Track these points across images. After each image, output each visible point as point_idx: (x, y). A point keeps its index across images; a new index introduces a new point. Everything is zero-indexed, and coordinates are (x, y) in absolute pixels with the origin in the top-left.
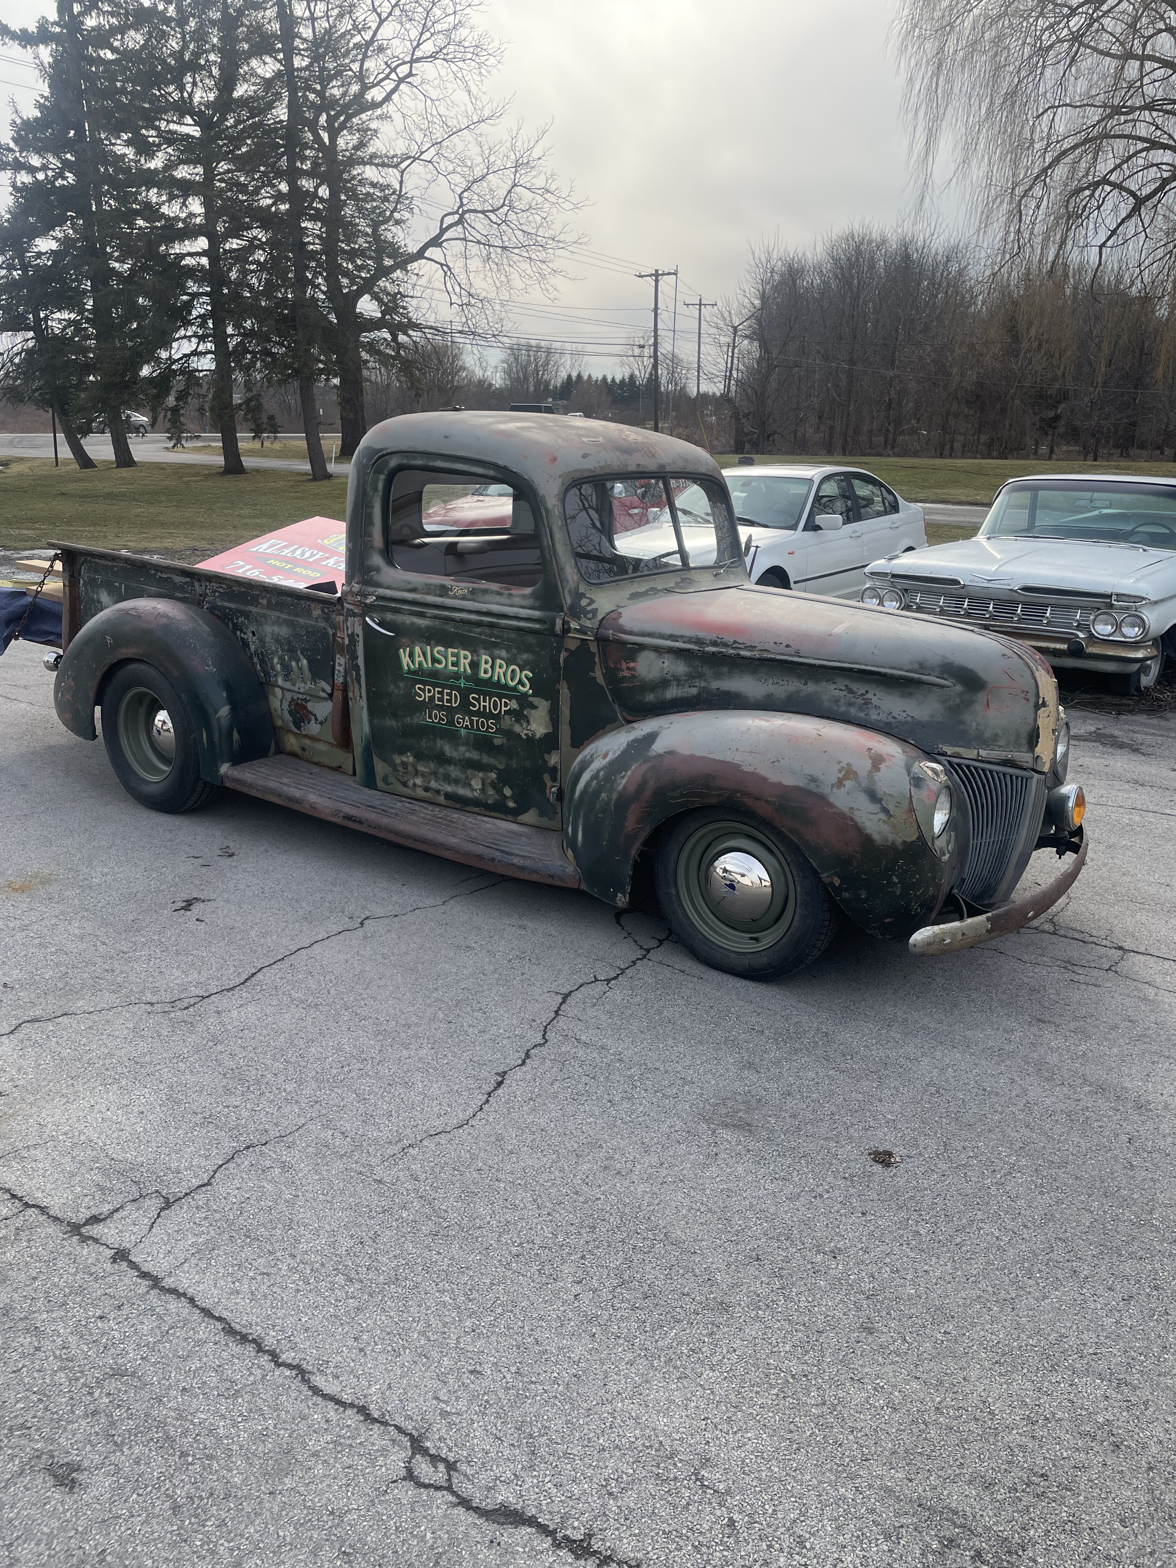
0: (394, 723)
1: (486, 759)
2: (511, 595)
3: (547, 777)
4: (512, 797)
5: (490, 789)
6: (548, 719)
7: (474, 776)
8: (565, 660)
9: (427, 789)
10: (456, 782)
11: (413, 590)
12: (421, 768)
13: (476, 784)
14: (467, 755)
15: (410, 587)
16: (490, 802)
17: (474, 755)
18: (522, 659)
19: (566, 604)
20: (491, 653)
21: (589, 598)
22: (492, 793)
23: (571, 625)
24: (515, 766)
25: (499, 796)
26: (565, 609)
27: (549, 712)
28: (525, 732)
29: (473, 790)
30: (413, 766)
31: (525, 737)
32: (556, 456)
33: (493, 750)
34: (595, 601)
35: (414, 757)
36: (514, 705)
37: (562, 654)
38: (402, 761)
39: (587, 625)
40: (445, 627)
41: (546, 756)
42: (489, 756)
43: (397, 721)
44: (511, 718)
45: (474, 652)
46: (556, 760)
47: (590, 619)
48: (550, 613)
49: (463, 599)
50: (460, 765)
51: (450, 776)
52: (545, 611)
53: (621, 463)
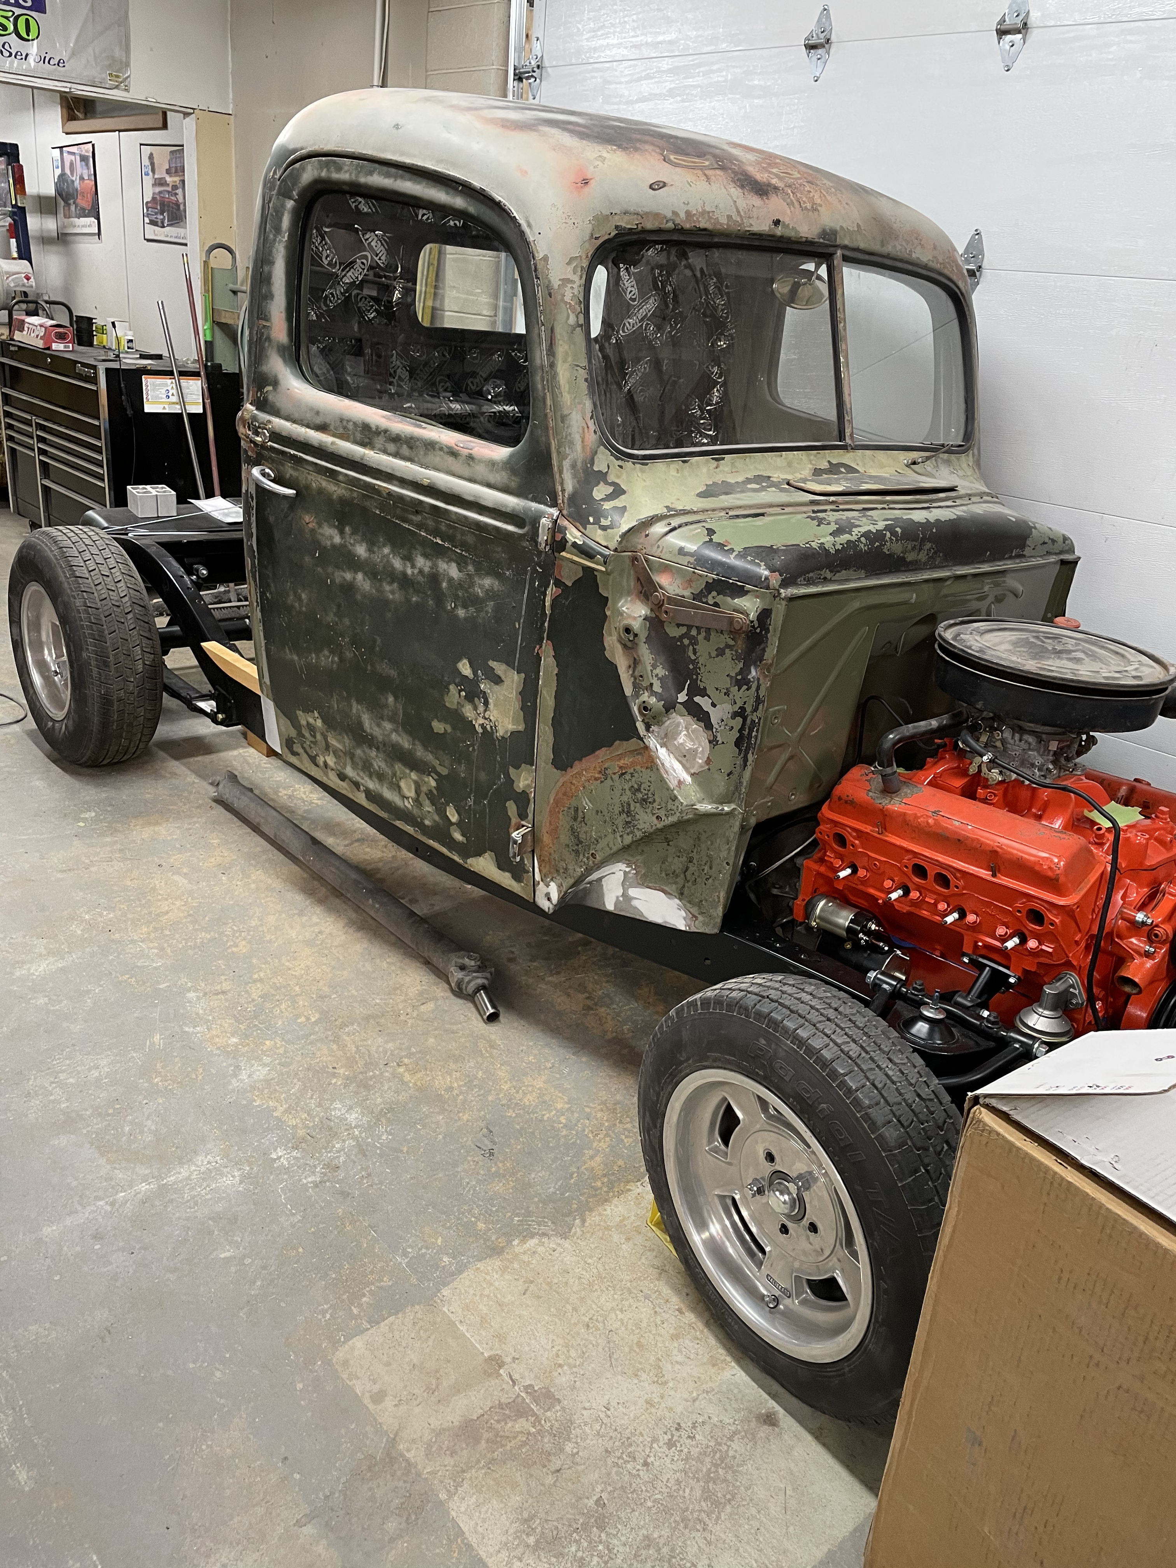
0: (296, 658)
2: (471, 457)
3: (512, 808)
4: (459, 824)
5: (427, 802)
6: (517, 705)
7: (405, 776)
8: (554, 602)
9: (342, 777)
10: (380, 777)
12: (333, 742)
13: (408, 789)
14: (394, 737)
15: (318, 420)
16: (427, 822)
17: (404, 741)
18: (481, 586)
19: (563, 490)
20: (434, 566)
21: (613, 484)
22: (430, 810)
23: (568, 536)
24: (463, 775)
25: (441, 818)
26: (560, 501)
27: (520, 693)
28: (481, 721)
29: (404, 797)
30: (322, 734)
31: (480, 730)
32: (589, 177)
33: (431, 740)
34: (623, 492)
35: (324, 721)
36: (465, 668)
37: (550, 589)
38: (308, 723)
39: (597, 540)
40: (367, 504)
41: (512, 771)
42: (425, 747)
43: (298, 655)
44: (460, 691)
45: (408, 558)
46: (526, 782)
47: (604, 528)
48: (534, 505)
49: (396, 455)
50: (384, 752)
51: (371, 765)
52: (526, 498)
53: (738, 212)
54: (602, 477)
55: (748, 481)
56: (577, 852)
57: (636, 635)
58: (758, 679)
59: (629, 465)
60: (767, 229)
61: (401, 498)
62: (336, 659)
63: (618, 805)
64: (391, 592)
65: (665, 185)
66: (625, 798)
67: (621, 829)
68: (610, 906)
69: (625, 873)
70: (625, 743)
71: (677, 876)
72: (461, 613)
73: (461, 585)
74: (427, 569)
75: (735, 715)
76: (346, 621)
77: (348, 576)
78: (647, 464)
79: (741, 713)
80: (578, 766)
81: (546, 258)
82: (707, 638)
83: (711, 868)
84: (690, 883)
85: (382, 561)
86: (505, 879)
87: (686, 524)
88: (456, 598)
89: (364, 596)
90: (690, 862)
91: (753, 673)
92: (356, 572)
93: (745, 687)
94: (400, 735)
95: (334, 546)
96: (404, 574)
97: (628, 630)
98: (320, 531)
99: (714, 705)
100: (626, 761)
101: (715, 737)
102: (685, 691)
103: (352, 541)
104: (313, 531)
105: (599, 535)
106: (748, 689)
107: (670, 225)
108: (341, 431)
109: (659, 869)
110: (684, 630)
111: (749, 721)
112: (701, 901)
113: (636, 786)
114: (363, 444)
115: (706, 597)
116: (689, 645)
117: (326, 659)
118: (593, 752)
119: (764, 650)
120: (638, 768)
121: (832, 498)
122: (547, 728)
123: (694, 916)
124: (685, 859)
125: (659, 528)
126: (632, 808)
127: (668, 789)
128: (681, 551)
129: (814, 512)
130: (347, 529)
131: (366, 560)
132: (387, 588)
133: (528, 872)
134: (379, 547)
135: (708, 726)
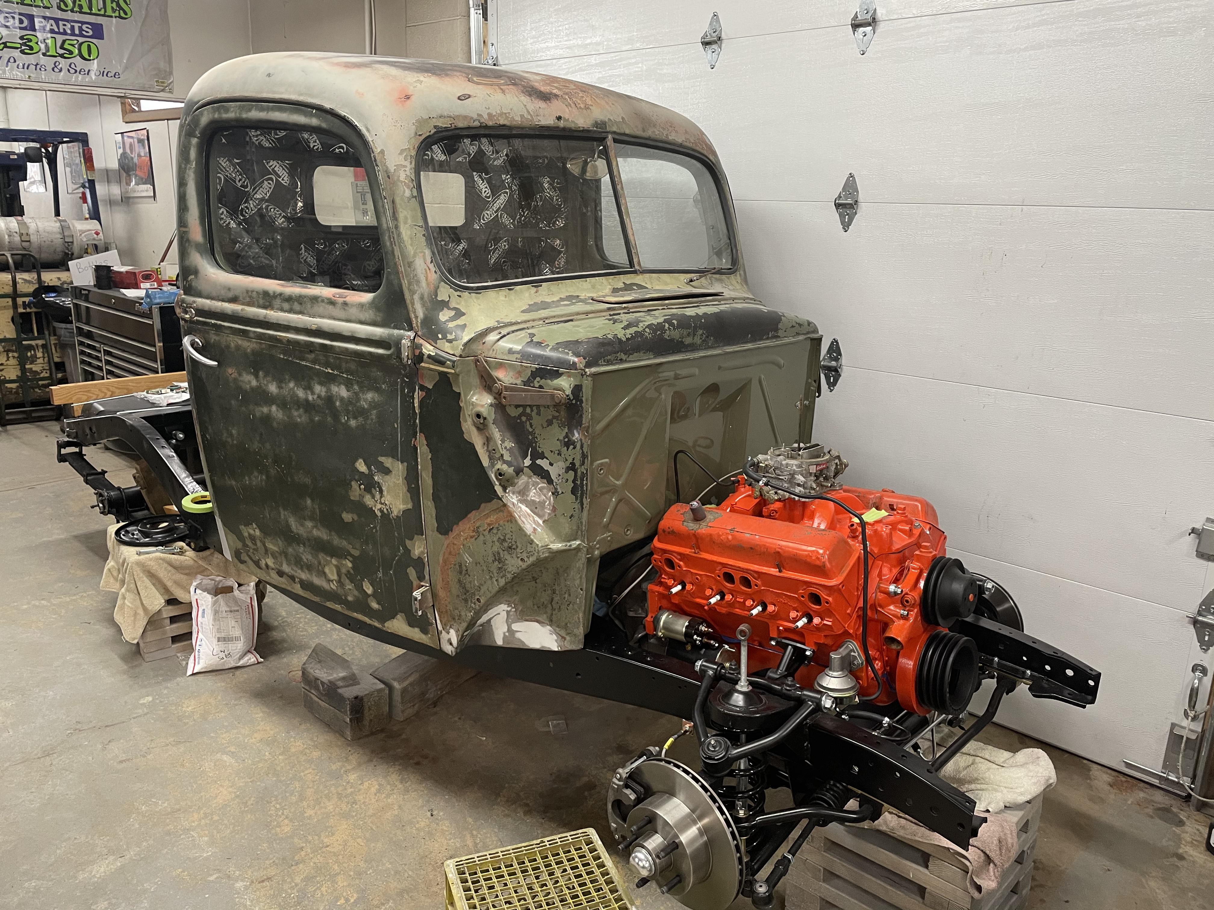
0: (234, 483)
1: (336, 541)
2: (345, 304)
3: (412, 573)
4: (375, 595)
5: (347, 581)
6: (405, 489)
7: (328, 563)
8: (421, 403)
9: (281, 574)
10: (309, 568)
11: (234, 300)
12: (270, 546)
13: (332, 573)
14: (315, 532)
15: (231, 295)
16: (350, 598)
17: (322, 534)
18: (365, 400)
19: (416, 317)
20: (329, 390)
21: (455, 309)
22: (350, 587)
23: (424, 350)
24: (371, 553)
25: (359, 592)
26: (414, 325)
27: (406, 478)
28: (379, 506)
29: (329, 581)
30: (261, 541)
31: (379, 514)
32: (410, 94)
33: (344, 529)
34: (464, 314)
35: (260, 530)
36: (361, 466)
37: (416, 393)
38: (249, 534)
39: (446, 350)
40: (273, 352)
41: (408, 542)
42: (340, 537)
43: (236, 481)
44: (360, 485)
45: (309, 388)
46: (420, 550)
47: (450, 341)
48: (396, 332)
49: (290, 311)
50: (310, 546)
51: (301, 559)
52: (389, 327)
53: (528, 112)
54: (444, 304)
55: (562, 299)
56: (466, 601)
57: (485, 419)
58: (581, 440)
59: (466, 294)
60: (552, 122)
61: (297, 343)
62: (264, 477)
63: (491, 555)
64: (299, 417)
65: (469, 96)
66: (495, 549)
67: (496, 575)
68: (500, 642)
69: (508, 612)
70: (489, 504)
71: (546, 607)
72: (353, 423)
73: (350, 402)
74: (323, 394)
75: (568, 469)
76: (268, 446)
77: (265, 410)
78: (480, 293)
79: (572, 467)
80: (456, 529)
81: (382, 152)
82: (539, 414)
83: (570, 595)
84: (557, 610)
85: (289, 394)
86: (415, 634)
87: (513, 332)
88: (347, 412)
89: (278, 423)
90: (554, 593)
91: (577, 435)
92: (271, 406)
93: (572, 447)
94: (319, 529)
95: (252, 389)
96: (307, 400)
97: (478, 416)
98: (241, 379)
99: (551, 464)
100: (493, 518)
101: (556, 489)
102: (529, 457)
103: (265, 382)
104: (235, 380)
105: (447, 347)
106: (574, 448)
107: (477, 124)
108: (248, 299)
109: (532, 603)
110: (521, 410)
111: (579, 473)
112: (566, 624)
113: (502, 538)
114: (265, 307)
115: (533, 382)
116: (526, 421)
117: (257, 479)
118: (466, 515)
119: (581, 416)
120: (501, 523)
121: (624, 305)
122: (429, 503)
123: (563, 637)
124: (550, 592)
125: (492, 337)
126: (502, 556)
127: (526, 535)
128: (510, 351)
129: (610, 315)
130: (261, 374)
131: (277, 395)
132: (296, 413)
133: (432, 624)
134: (286, 383)
135: (550, 481)
